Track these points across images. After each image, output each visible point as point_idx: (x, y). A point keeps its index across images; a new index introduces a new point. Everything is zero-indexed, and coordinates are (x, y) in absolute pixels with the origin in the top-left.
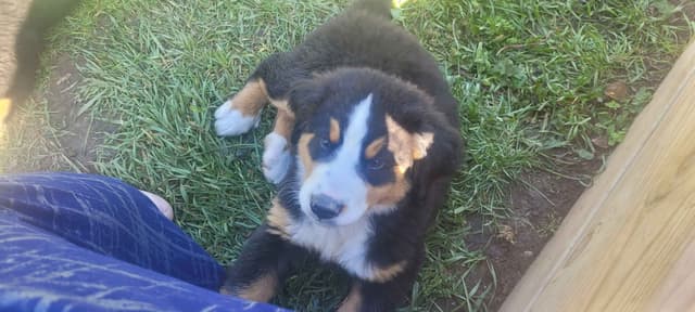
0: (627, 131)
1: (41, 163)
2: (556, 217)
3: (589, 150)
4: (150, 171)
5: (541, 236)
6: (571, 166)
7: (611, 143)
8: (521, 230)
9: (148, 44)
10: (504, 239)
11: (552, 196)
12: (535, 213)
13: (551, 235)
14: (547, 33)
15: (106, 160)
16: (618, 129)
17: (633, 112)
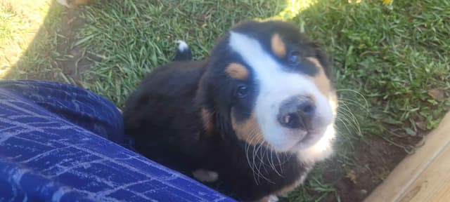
0: (441, 121)
1: (46, 75)
2: (386, 170)
3: (413, 130)
4: (118, 93)
5: (374, 181)
6: (400, 138)
7: (429, 128)
8: (361, 175)
9: (130, 8)
10: (349, 179)
11: (385, 156)
12: (373, 165)
13: (381, 182)
14: (395, 47)
15: (90, 81)
16: (434, 119)
17: (445, 109)
